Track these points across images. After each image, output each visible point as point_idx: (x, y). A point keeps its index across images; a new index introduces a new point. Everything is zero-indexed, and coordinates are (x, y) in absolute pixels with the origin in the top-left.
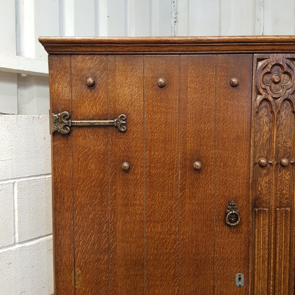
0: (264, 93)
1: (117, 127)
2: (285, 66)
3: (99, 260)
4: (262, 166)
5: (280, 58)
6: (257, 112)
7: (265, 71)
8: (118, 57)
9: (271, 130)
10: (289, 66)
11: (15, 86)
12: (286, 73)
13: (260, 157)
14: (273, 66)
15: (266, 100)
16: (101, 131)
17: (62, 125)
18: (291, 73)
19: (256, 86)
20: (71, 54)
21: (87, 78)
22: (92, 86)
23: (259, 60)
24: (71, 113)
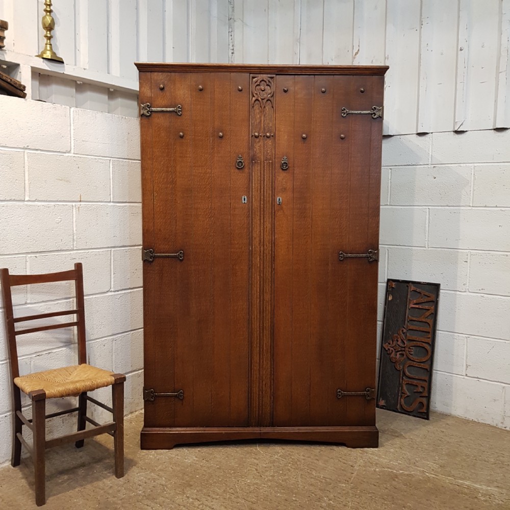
0: (256, 96)
1: (176, 112)
2: (267, 81)
3: (166, 188)
4: (256, 137)
5: (265, 77)
6: (253, 107)
7: (257, 84)
8: (177, 74)
9: (260, 117)
10: (269, 81)
11: (107, 97)
12: (268, 85)
13: (255, 132)
14: (261, 81)
15: (257, 100)
16: (168, 115)
17: (146, 111)
18: (270, 85)
19: (252, 92)
20: (151, 72)
21: (160, 85)
22: (162, 89)
23: (253, 78)
24: (151, 104)
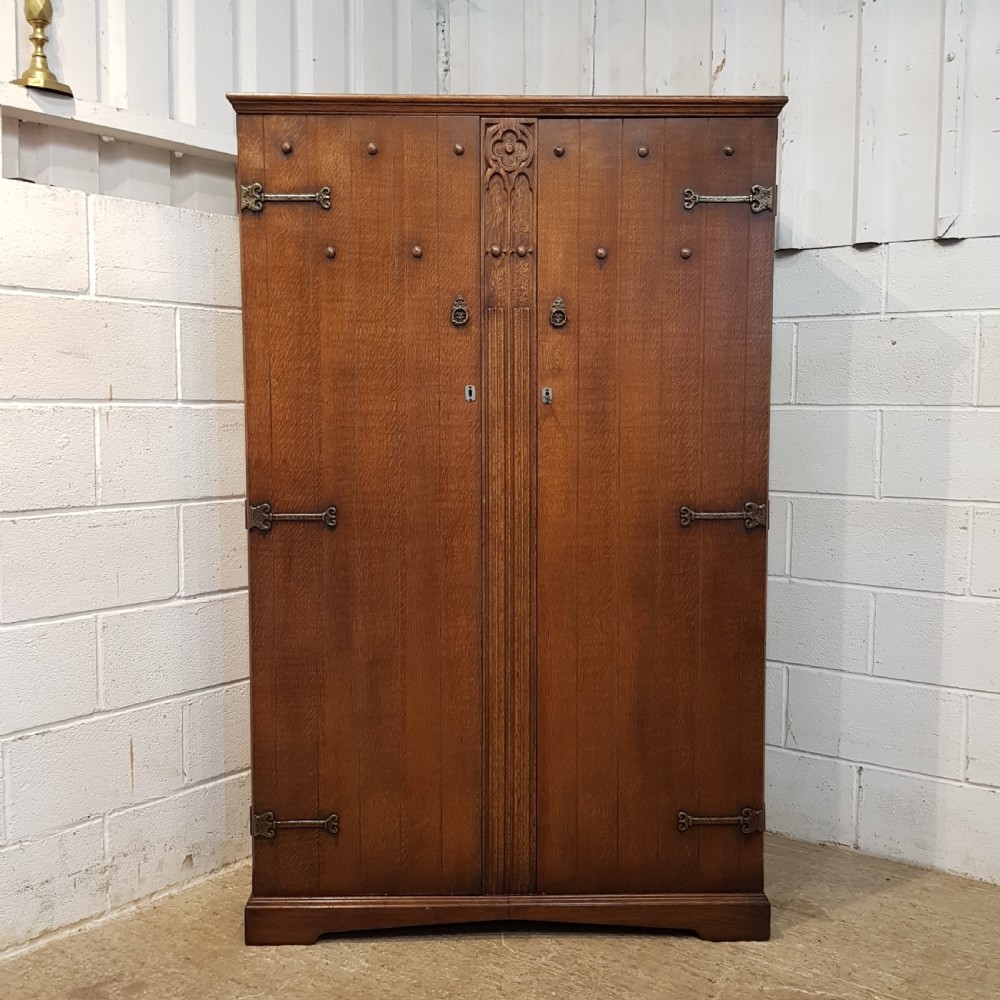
0: (494, 166)
1: (319, 203)
2: (519, 133)
3: (299, 368)
4: (496, 256)
5: (514, 123)
6: (488, 189)
7: (496, 138)
8: (319, 118)
9: (504, 211)
11: (167, 170)
12: (520, 141)
13: (492, 245)
14: (504, 133)
15: (496, 174)
16: (300, 208)
17: (254, 200)
18: (526, 141)
19: (485, 157)
20: (263, 114)
21: (283, 143)
22: (288, 152)
23: (488, 125)
24: (264, 185)
